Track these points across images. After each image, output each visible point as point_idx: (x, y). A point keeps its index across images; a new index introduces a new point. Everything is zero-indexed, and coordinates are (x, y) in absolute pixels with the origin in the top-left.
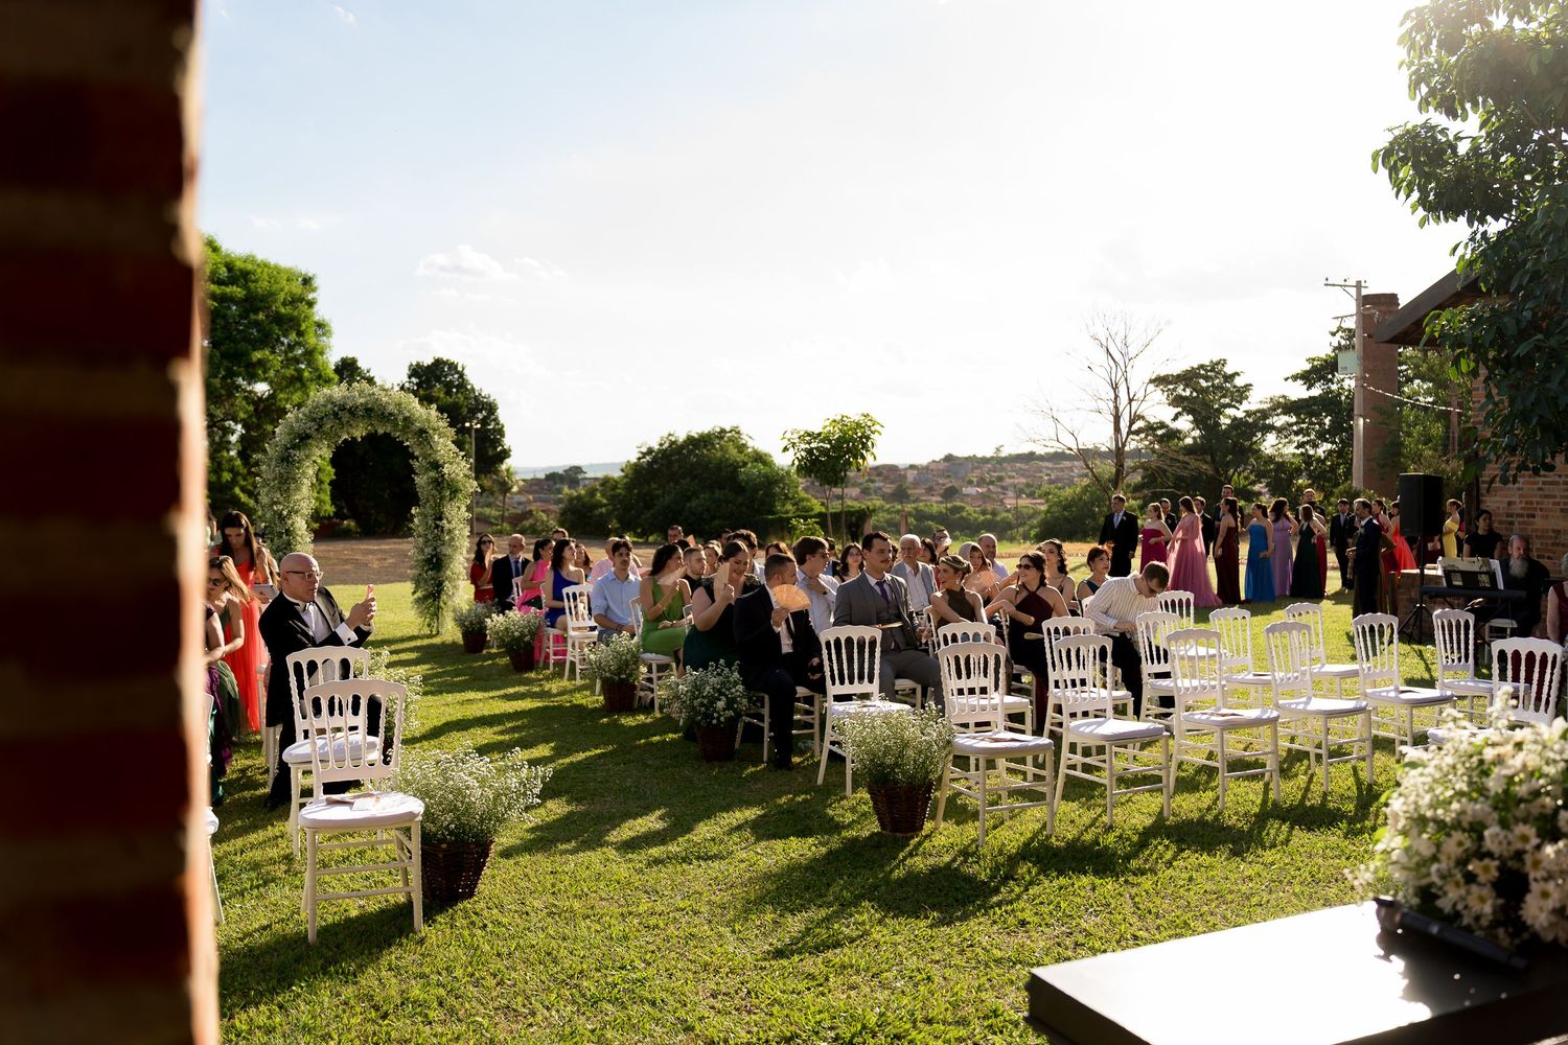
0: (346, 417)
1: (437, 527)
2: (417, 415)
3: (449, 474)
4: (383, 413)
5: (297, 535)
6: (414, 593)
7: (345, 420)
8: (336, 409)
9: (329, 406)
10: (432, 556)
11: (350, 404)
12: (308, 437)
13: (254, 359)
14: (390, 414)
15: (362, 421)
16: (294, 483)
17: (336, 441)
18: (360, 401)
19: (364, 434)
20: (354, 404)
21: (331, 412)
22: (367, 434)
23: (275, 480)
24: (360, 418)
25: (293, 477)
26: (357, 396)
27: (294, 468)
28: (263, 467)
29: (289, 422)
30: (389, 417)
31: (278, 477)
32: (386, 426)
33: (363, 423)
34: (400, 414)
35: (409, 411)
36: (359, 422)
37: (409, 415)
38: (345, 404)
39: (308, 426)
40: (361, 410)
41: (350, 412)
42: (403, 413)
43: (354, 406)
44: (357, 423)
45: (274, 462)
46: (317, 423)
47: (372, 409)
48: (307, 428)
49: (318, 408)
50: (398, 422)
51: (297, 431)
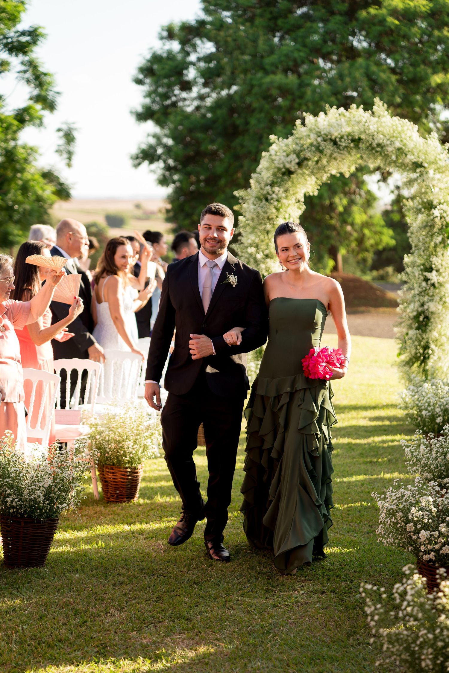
0: (328, 148)
2: (411, 145)
3: (442, 218)
4: (371, 145)
6: (400, 354)
7: (328, 152)
8: (319, 139)
9: (313, 136)
11: (335, 134)
13: (433, 84)
14: (379, 145)
15: (349, 153)
16: (270, 224)
17: (322, 177)
18: (346, 129)
19: (353, 169)
20: (339, 134)
21: (315, 143)
22: (357, 169)
23: (253, 219)
24: (346, 149)
25: (270, 217)
26: (344, 124)
27: (272, 207)
28: (245, 206)
29: (270, 155)
30: (378, 149)
31: (255, 217)
32: (376, 159)
33: (351, 156)
34: (391, 144)
35: (401, 141)
36: (345, 155)
37: (401, 146)
38: (330, 133)
39: (289, 159)
40: (345, 140)
41: (335, 142)
42: (394, 144)
43: (339, 136)
44: (344, 156)
45: (252, 199)
46: (298, 156)
47: (360, 139)
48: (288, 162)
49: (300, 139)
50: (390, 154)
51: (279, 166)
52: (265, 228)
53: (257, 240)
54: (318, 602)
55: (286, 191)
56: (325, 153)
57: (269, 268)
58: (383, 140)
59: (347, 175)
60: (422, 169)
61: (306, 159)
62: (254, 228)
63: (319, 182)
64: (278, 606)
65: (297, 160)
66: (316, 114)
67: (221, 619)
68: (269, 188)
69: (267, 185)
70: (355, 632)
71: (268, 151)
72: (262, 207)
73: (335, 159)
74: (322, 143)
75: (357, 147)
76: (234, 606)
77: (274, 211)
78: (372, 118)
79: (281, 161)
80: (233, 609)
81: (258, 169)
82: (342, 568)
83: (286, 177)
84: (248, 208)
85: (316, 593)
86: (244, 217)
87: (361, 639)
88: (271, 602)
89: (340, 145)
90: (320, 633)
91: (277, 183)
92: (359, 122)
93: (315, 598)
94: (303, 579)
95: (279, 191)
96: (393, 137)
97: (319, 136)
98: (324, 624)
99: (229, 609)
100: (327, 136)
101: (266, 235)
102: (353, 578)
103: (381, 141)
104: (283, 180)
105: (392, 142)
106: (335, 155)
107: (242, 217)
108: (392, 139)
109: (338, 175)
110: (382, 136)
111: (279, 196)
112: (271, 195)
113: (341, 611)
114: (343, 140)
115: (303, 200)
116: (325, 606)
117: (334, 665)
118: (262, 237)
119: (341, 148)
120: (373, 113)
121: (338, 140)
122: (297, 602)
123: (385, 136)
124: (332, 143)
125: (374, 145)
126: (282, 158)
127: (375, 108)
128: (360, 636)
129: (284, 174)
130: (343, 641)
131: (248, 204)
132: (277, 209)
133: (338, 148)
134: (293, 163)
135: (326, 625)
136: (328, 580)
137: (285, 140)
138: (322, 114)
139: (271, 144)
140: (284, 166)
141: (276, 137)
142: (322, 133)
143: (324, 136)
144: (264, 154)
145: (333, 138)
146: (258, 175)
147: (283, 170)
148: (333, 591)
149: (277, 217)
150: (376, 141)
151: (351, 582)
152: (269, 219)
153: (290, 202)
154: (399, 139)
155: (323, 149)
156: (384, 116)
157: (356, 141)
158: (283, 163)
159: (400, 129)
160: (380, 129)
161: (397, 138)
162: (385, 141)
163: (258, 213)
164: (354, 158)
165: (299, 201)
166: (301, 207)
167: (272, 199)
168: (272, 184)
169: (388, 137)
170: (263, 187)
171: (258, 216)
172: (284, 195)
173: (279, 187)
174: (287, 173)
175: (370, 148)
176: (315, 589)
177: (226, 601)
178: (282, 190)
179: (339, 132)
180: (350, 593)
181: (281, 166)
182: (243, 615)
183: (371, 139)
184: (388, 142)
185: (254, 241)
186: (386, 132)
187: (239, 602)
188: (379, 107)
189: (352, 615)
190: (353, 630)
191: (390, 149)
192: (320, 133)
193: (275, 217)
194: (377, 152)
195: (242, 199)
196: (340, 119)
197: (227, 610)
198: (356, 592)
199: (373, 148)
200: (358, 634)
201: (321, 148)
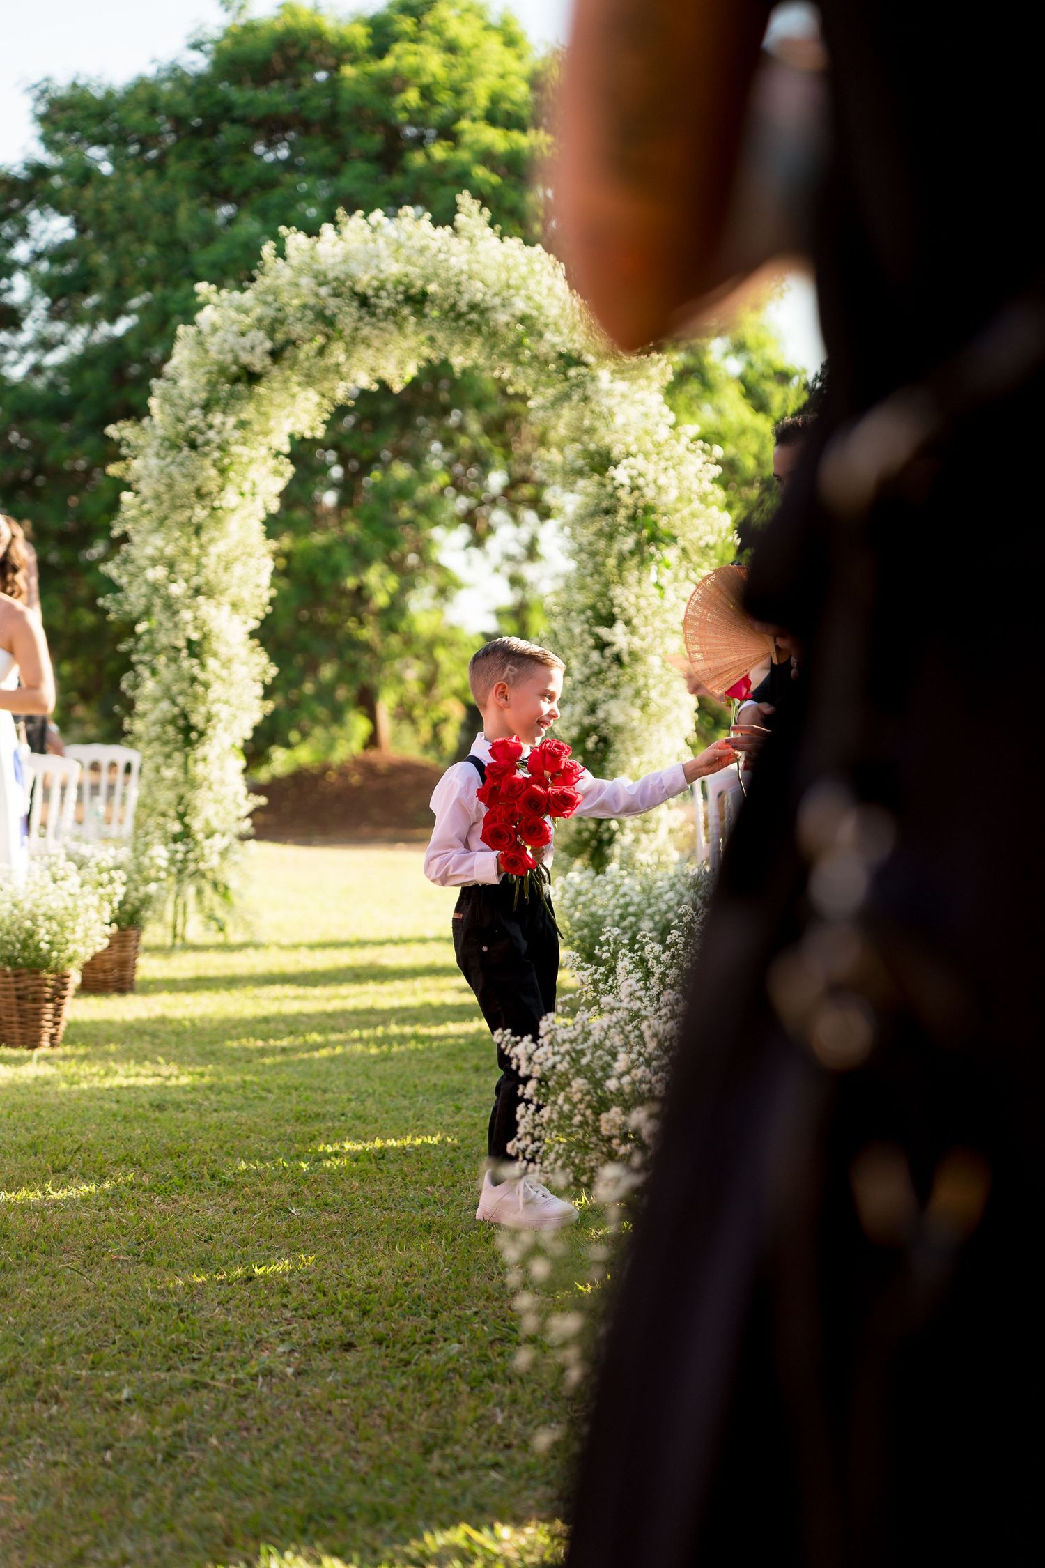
0: (348, 315)
1: (602, 645)
2: (551, 309)
3: (634, 488)
4: (453, 306)
5: (215, 655)
7: (346, 323)
9: (306, 282)
10: (586, 732)
11: (365, 281)
12: (251, 377)
14: (473, 307)
15: (400, 327)
16: (204, 508)
17: (333, 389)
18: (393, 269)
19: (411, 371)
20: (374, 278)
21: (312, 301)
22: (420, 369)
23: (157, 497)
24: (391, 318)
25: (204, 490)
26: (385, 253)
27: (207, 462)
28: (136, 464)
29: (200, 332)
30: (474, 316)
31: (162, 489)
32: (468, 344)
33: (405, 337)
34: (504, 306)
35: (529, 298)
36: (391, 333)
37: (528, 311)
38: (349, 276)
39: (246, 341)
40: (389, 294)
41: (364, 301)
42: (511, 305)
43: (375, 283)
44: (387, 335)
45: (156, 443)
46: (271, 333)
47: (424, 294)
48: (243, 349)
49: (275, 292)
50: (503, 330)
51: (221, 357)
52: (190, 518)
53: (170, 550)
54: (331, 1370)
55: (242, 425)
56: (340, 326)
57: (204, 622)
58: (485, 294)
59: (397, 387)
60: (583, 370)
61: (292, 343)
62: (162, 521)
63: (326, 403)
64: (205, 1386)
65: (268, 345)
66: (312, 231)
67: (15, 1431)
68: (197, 412)
69: (192, 406)
70: (447, 1440)
71: (193, 323)
72: (182, 464)
73: (366, 342)
74: (333, 303)
75: (420, 313)
76: (62, 1394)
77: (213, 472)
78: (455, 240)
79: (227, 346)
80: (57, 1400)
81: (168, 368)
82: (406, 1284)
83: (240, 387)
84: (145, 467)
85: (327, 1350)
86: (137, 493)
87: (466, 1457)
88: (183, 1376)
89: (376, 306)
90: (337, 1449)
91: (218, 401)
92: (422, 251)
93: (322, 1362)
94: (288, 1314)
95: (223, 424)
96: (509, 287)
97: (320, 284)
98: (351, 1424)
99: (45, 1402)
100: (343, 283)
101: (194, 538)
102: (437, 1307)
103: (479, 297)
104: (233, 396)
105: (505, 304)
106: (366, 331)
107: (131, 494)
108: (505, 294)
109: (375, 387)
110: (479, 285)
111: (225, 435)
112: (202, 433)
113: (403, 1389)
114: (383, 294)
115: (286, 449)
116: (354, 1378)
117: (381, 1531)
118: (183, 542)
119: (379, 311)
120: (456, 230)
121: (370, 292)
122: (268, 1373)
123: (487, 286)
124: (355, 304)
125: (463, 306)
126: (231, 339)
127: (460, 219)
128: (464, 1447)
129: (235, 380)
130: (409, 1465)
131: (145, 456)
132: (222, 471)
133: (373, 314)
134: (259, 350)
135: (357, 1426)
136: (365, 1313)
137: (236, 294)
138: (327, 229)
139: (201, 307)
140: (236, 361)
141: (214, 287)
142: (331, 275)
143: (335, 284)
144: (181, 330)
145: (359, 288)
146: (170, 384)
147: (234, 368)
148: (379, 1342)
149: (222, 489)
150: (466, 297)
151: (433, 1317)
152: (200, 494)
153: (254, 454)
154: (523, 292)
155: (335, 315)
156: (482, 238)
157: (417, 300)
158: (232, 351)
159: (523, 270)
160: (476, 267)
161: (518, 288)
162: (488, 298)
163: (170, 476)
164: (412, 342)
165: (278, 454)
166: (282, 468)
167: (207, 443)
168: (207, 407)
169: (495, 289)
170: (182, 414)
171: (170, 487)
172: (237, 434)
173: (224, 412)
174: (245, 378)
175: (452, 315)
176: (325, 1337)
177: (37, 1384)
178: (231, 421)
179: (374, 272)
180: (429, 1343)
181: (229, 358)
182: (89, 1415)
183: (454, 294)
184: (497, 301)
185: (161, 551)
186: (491, 276)
187: (81, 1383)
188: (469, 216)
189: (438, 1396)
190: (440, 1433)
191: (502, 318)
192: (325, 277)
193: (215, 489)
194: (470, 323)
195: (129, 445)
196: (374, 241)
197: (37, 1405)
198: (445, 1340)
199: (460, 316)
200: (457, 1442)
201: (328, 312)
